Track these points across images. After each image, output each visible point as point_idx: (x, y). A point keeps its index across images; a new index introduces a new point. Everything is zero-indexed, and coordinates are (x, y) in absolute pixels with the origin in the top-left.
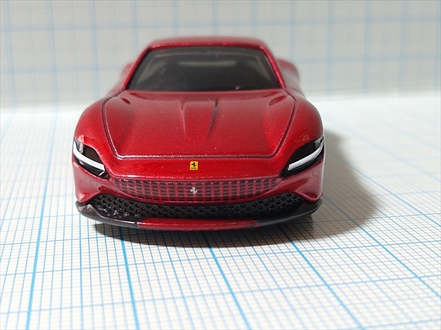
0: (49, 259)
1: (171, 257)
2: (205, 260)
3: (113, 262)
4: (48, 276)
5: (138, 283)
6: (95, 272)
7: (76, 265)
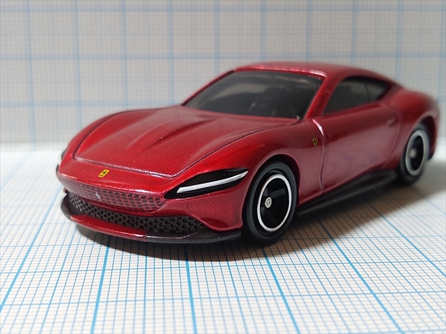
0: (114, 289)
1: (237, 292)
2: (273, 298)
3: (177, 295)
4: (111, 306)
5: (202, 319)
6: (159, 304)
7: (140, 296)
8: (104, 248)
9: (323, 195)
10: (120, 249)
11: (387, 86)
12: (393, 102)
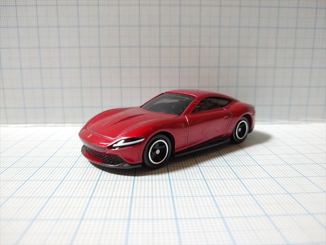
8: (101, 171)
9: (189, 148)
10: (107, 171)
11: (230, 101)
12: (232, 107)
